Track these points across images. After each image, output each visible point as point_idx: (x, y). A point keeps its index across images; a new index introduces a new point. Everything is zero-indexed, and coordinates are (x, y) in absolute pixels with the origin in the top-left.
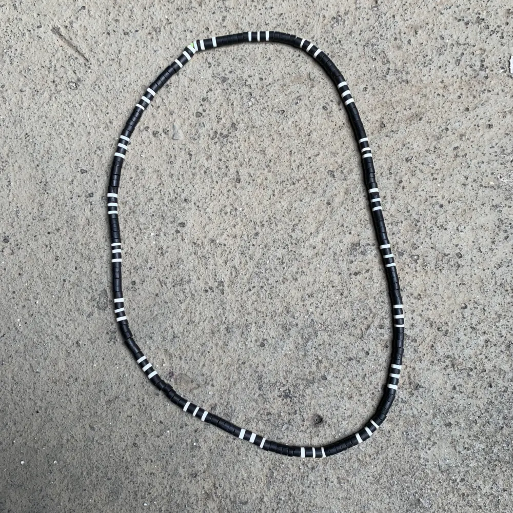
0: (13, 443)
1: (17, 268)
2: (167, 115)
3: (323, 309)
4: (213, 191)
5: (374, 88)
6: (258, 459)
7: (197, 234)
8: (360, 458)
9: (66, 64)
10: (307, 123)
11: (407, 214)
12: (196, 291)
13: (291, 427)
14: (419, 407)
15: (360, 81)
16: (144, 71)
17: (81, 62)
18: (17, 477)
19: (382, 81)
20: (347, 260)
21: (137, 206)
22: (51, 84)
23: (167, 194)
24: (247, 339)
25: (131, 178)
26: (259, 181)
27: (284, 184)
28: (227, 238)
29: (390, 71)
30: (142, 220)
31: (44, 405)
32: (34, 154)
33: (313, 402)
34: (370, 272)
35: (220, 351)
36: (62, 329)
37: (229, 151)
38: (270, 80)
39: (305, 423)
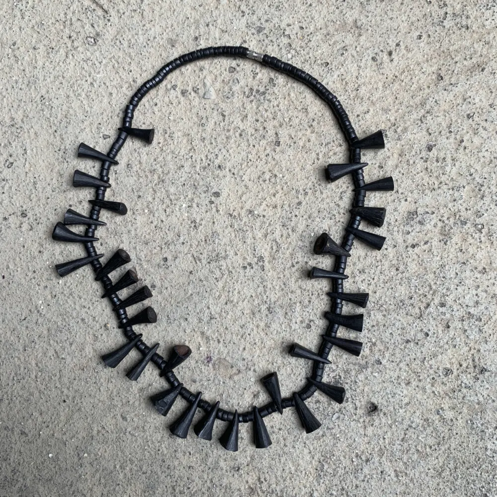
0: (40, 435)
1: (36, 245)
2: (197, 72)
3: (376, 286)
4: (250, 156)
5: (429, 36)
6: (306, 451)
7: (234, 204)
8: (420, 449)
9: (83, 17)
10: (354, 76)
11: (469, 178)
12: (234, 268)
13: (342, 416)
14: (485, 393)
15: (413, 28)
16: (169, 23)
17: (99, 14)
18: (46, 471)
19: (438, 28)
20: (403, 231)
21: (167, 174)
22: (67, 40)
23: (199, 161)
24: (291, 320)
25: (159, 143)
26: (301, 144)
27: (330, 146)
28: (266, 208)
29: (448, 15)
30: (172, 190)
31: (71, 394)
32: (51, 119)
33: (366, 389)
34: (429, 244)
35: (262, 334)
36: (88, 311)
37: (266, 111)
38: (312, 28)
39: (358, 411)
